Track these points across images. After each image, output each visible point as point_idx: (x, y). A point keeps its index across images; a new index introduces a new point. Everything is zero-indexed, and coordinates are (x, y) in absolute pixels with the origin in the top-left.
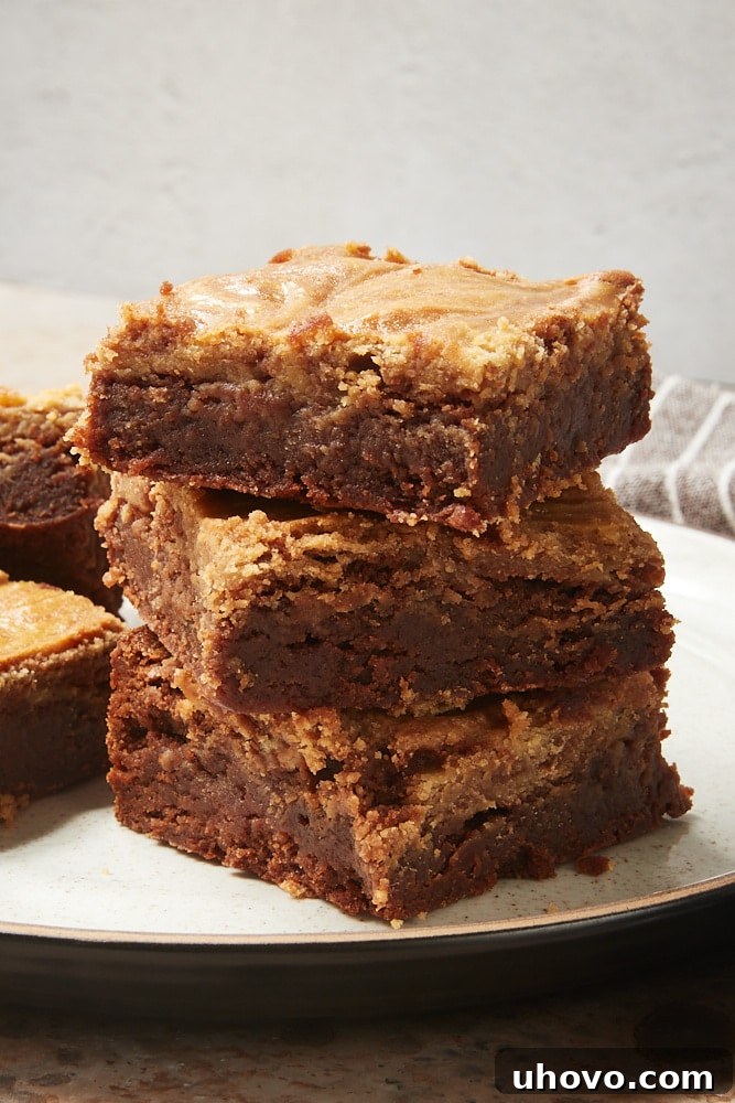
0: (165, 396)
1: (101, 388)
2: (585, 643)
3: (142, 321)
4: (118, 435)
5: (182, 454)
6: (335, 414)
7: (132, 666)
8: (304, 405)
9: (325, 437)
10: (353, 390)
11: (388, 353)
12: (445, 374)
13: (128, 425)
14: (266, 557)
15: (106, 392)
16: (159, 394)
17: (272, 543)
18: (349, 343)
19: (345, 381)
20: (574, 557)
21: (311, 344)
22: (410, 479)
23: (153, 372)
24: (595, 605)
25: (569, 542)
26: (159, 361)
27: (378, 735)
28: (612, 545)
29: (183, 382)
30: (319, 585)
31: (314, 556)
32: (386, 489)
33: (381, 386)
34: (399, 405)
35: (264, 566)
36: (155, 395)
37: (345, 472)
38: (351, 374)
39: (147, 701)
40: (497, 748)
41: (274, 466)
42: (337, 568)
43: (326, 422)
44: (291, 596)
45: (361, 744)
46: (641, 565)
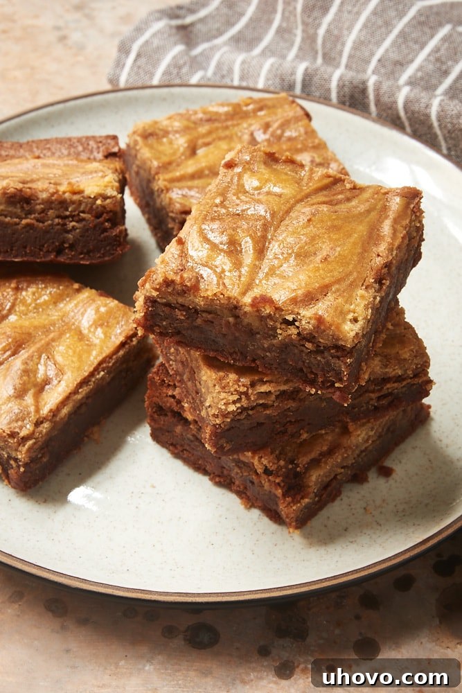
0: (184, 316)
1: (150, 304)
2: (390, 398)
3: (172, 280)
4: (159, 326)
5: (193, 339)
6: (275, 342)
7: (160, 385)
8: (258, 333)
9: (269, 350)
10: (285, 334)
11: (303, 322)
12: (333, 338)
13: (164, 323)
14: (239, 400)
15: (152, 307)
16: (182, 314)
17: (241, 393)
18: (283, 313)
19: (280, 328)
20: (387, 370)
21: (263, 310)
22: (312, 372)
23: (177, 303)
24: (396, 385)
25: (385, 360)
26: (180, 300)
27: (289, 454)
28: (405, 359)
29: (193, 312)
30: (265, 406)
31: (261, 395)
32: (300, 374)
33: (299, 334)
34: (309, 345)
35: (238, 405)
36: (180, 315)
37: (279, 364)
38: (283, 326)
39: (168, 405)
40: (345, 446)
41: (241, 353)
42: (273, 397)
43: (270, 344)
44: (250, 412)
45: (282, 463)
46: (419, 366)
